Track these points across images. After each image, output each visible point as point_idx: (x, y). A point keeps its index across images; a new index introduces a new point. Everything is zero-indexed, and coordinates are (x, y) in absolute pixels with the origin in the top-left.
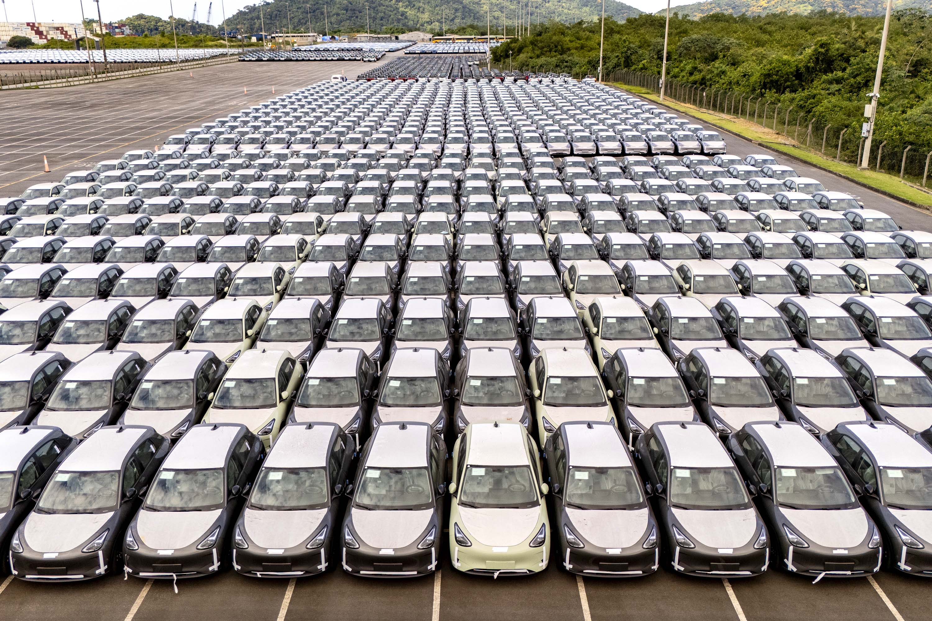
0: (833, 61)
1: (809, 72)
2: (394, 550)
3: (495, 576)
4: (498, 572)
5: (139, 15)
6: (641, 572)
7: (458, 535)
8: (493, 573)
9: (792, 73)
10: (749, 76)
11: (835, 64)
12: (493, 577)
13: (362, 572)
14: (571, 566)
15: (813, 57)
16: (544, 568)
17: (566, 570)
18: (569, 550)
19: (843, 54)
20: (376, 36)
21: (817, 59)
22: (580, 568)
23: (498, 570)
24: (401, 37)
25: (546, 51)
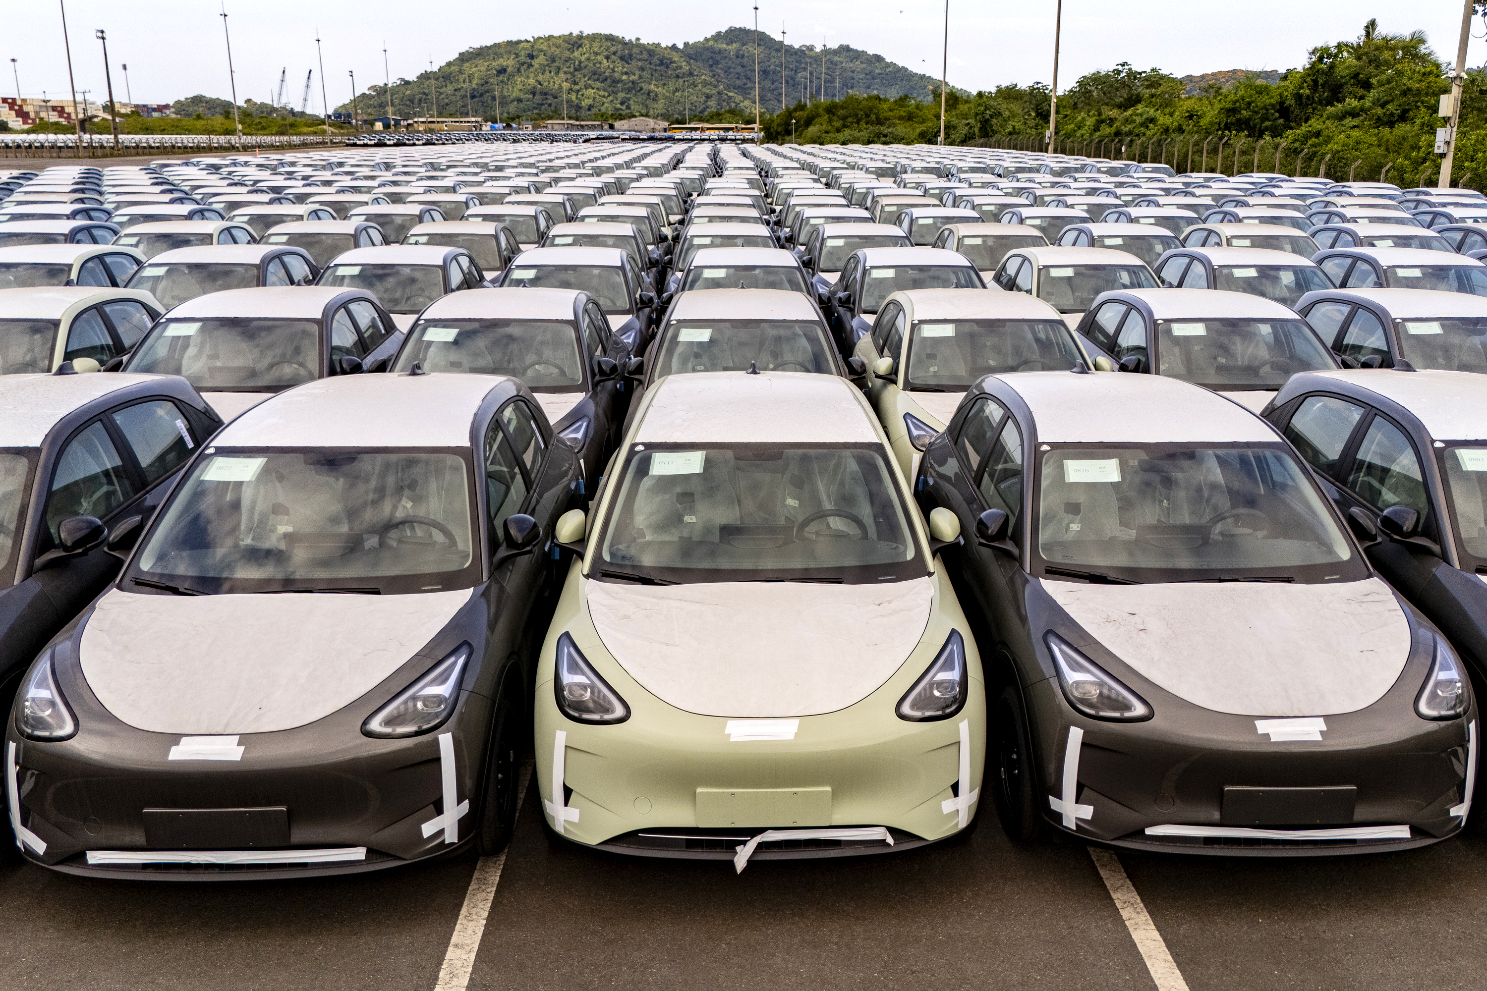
0: (1341, 86)
1: (1301, 105)
2: (245, 739)
3: (741, 860)
4: (752, 844)
5: (196, 97)
6: (1402, 832)
7: (568, 678)
8: (731, 847)
9: (1273, 106)
10: (1199, 117)
11: (1345, 90)
12: (731, 864)
13: (95, 857)
14: (1087, 812)
15: (1309, 79)
16: (963, 822)
17: (1065, 833)
18: (1076, 735)
19: (1358, 74)
20: (578, 123)
21: (1315, 82)
22: (1128, 816)
23: (754, 832)
24: (617, 124)
25: (852, 123)
